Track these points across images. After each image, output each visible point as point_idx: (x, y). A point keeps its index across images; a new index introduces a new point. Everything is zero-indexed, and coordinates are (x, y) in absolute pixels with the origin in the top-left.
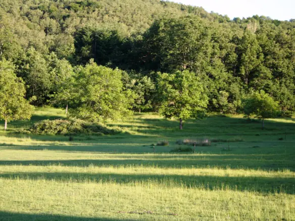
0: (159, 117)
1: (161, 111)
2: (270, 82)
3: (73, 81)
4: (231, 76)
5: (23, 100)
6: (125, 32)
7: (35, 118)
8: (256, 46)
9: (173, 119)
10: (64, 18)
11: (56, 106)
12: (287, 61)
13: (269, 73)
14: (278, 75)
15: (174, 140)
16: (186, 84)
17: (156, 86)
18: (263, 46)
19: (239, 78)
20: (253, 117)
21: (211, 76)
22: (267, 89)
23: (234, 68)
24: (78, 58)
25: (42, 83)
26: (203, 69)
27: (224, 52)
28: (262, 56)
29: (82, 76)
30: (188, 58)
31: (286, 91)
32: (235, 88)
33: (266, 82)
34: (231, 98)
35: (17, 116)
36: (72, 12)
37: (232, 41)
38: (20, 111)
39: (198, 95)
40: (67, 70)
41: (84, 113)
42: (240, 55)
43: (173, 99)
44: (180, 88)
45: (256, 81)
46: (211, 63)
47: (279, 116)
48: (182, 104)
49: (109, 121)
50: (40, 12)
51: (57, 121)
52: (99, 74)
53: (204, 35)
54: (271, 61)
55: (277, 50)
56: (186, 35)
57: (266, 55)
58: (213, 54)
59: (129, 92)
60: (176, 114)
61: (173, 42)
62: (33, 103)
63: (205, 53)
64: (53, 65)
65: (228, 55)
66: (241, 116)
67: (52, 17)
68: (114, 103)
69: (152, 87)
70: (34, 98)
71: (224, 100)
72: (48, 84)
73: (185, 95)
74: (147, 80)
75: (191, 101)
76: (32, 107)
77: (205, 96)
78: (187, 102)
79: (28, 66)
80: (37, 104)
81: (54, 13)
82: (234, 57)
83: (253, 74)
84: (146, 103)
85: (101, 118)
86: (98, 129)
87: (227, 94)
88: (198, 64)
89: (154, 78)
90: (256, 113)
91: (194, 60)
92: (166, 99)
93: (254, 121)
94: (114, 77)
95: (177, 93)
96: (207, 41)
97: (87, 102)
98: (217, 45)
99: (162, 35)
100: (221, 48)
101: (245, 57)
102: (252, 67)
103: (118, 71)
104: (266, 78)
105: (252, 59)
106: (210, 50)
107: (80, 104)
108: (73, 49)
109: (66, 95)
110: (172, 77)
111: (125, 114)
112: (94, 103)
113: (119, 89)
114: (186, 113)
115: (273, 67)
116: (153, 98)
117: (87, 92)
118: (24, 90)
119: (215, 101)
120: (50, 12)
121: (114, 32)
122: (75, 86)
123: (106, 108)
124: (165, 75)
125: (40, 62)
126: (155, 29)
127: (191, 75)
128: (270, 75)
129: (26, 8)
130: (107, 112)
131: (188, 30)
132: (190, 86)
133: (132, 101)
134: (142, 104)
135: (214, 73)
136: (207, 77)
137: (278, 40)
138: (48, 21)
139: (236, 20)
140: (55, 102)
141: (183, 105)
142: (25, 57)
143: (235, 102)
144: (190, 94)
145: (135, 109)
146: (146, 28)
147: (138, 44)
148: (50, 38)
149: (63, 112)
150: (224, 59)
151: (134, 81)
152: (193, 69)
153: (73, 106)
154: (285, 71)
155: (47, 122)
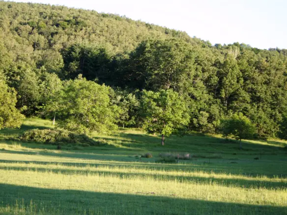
0: (141, 132)
1: (144, 127)
2: (249, 106)
3: (62, 94)
4: (212, 98)
5: (15, 109)
7: (24, 127)
8: (237, 71)
9: (155, 135)
10: (52, 34)
11: (44, 118)
12: (265, 86)
13: (247, 97)
14: (256, 99)
15: (157, 153)
16: (170, 103)
17: (142, 103)
18: (243, 71)
19: (219, 101)
20: (231, 137)
21: (193, 97)
22: (245, 111)
23: (215, 90)
24: (66, 73)
25: (31, 95)
26: (185, 89)
27: (206, 75)
28: (242, 81)
29: (71, 89)
30: (171, 78)
31: (264, 116)
32: (215, 109)
33: (244, 105)
34: (211, 119)
35: (8, 124)
36: (60, 30)
37: (215, 65)
38: (11, 119)
39: (180, 113)
40: (56, 84)
41: (72, 124)
42: (221, 79)
43: (157, 116)
44: (164, 106)
45: (235, 104)
46: (193, 84)
47: (255, 137)
48: (164, 121)
49: (95, 134)
50: (29, 28)
51: (46, 131)
52: (87, 88)
53: (188, 57)
54: (250, 86)
55: (256, 75)
56: (171, 56)
57: (245, 80)
58: (196, 76)
59: (115, 106)
60: (159, 130)
61: (158, 62)
62: (24, 113)
63: (189, 75)
64: (43, 78)
65: (210, 77)
66: (220, 136)
67: (41, 33)
68: (100, 117)
69: (137, 104)
70: (25, 108)
71: (204, 120)
72: (37, 96)
73: (168, 113)
74: (132, 98)
75: (174, 119)
76: (23, 116)
77: (187, 114)
78: (169, 119)
79: (18, 78)
80: (27, 114)
81: (43, 30)
82: (215, 80)
83: (232, 97)
84: (130, 119)
85: (87, 130)
86: (84, 138)
87: (207, 115)
88: (181, 84)
89: (139, 96)
90: (234, 133)
91: (177, 81)
92: (150, 115)
93: (231, 141)
94: (103, 92)
95: (161, 110)
96: (191, 64)
97: (75, 115)
98: (200, 68)
99: (148, 55)
100: (204, 71)
101: (226, 81)
102: (232, 91)
103: (105, 88)
104: (244, 101)
105: (232, 83)
106: (193, 73)
107: (69, 116)
108: (62, 64)
109: (55, 107)
110: (157, 95)
111: (110, 128)
112: (81, 115)
113: (106, 104)
114: (168, 129)
115: (252, 91)
116: (137, 115)
117: (75, 104)
118: (15, 100)
119: (195, 121)
120: (39, 28)
121: (102, 51)
122: (64, 98)
123: (93, 121)
124: (151, 92)
125: (31, 76)
126: (141, 49)
127: (175, 95)
128: (248, 99)
129: (16, 23)
130: (94, 125)
131: (173, 52)
132: (174, 104)
133: (118, 115)
134: (126, 120)
135: (196, 94)
136: (189, 98)
137: (258, 66)
138: (36, 37)
139: (217, 46)
140: (43, 113)
141: (166, 122)
142: (16, 69)
143: (214, 122)
144: (173, 111)
145: (120, 124)
146: (132, 48)
147: (125, 62)
148: (38, 53)
149: (52, 124)
150: (206, 81)
151: (119, 98)
152: (177, 89)
153: (61, 117)
154: (263, 96)
155: (36, 131)
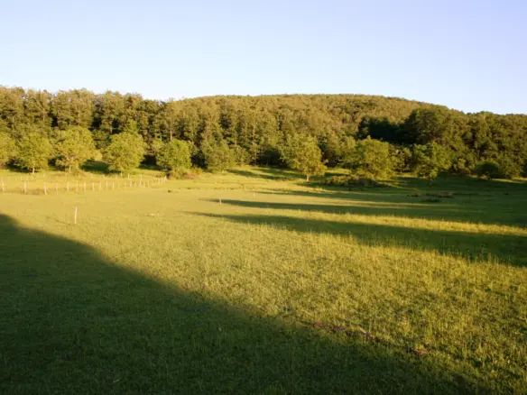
0: (414, 175)
1: (416, 172)
2: (497, 154)
3: (355, 150)
4: (467, 148)
5: (319, 162)
6: (393, 120)
7: (327, 175)
8: (487, 128)
9: (424, 177)
10: (355, 113)
11: (344, 167)
12: (509, 138)
13: (495, 146)
14: (502, 148)
15: (425, 192)
16: (435, 153)
17: (413, 154)
18: (492, 128)
19: (473, 150)
20: (484, 177)
21: (453, 148)
22: (494, 157)
23: (470, 143)
24: (360, 136)
25: (335, 152)
26: (447, 143)
27: (463, 131)
28: (490, 136)
29: (359, 146)
30: (436, 135)
31: (508, 160)
32: (471, 157)
33: (494, 153)
34: (467, 164)
35: (315, 173)
36: (360, 109)
37: (469, 124)
38: (317, 170)
39: (443, 160)
40: (352, 143)
41: (361, 172)
42: (474, 134)
43: (425, 163)
44: (430, 155)
45: (486, 152)
46: (453, 139)
47: (503, 177)
48: (431, 166)
49: (379, 178)
50: (340, 109)
51: (342, 177)
52: (372, 145)
53: (448, 119)
54: (497, 138)
55: (502, 130)
56: (436, 119)
57: (493, 134)
58: (455, 133)
59: (394, 158)
60: (427, 174)
61: (425, 124)
62: (326, 164)
63: (449, 132)
64: (343, 140)
65: (465, 134)
66: (475, 176)
67: (348, 113)
68: (382, 166)
69: (410, 155)
70: (327, 161)
71: (462, 166)
72: (339, 153)
73: (434, 161)
74: (407, 150)
75: (439, 165)
76: (326, 167)
77: (449, 161)
78: (435, 165)
79: (326, 141)
80: (330, 165)
81: (349, 110)
82: (470, 135)
83: (484, 147)
84: (405, 167)
85: (372, 176)
86: (370, 181)
87: (464, 161)
88: (444, 139)
89: (411, 150)
90: (486, 174)
91: (440, 137)
92: (420, 163)
93: (484, 180)
94: (384, 147)
95: (428, 159)
96: (451, 124)
97: (363, 165)
98: (458, 127)
99: (418, 120)
100: (461, 129)
101: (478, 135)
102: (482, 142)
103: (387, 143)
104: (493, 150)
105: (483, 137)
106: (452, 130)
107: (358, 166)
108: (357, 130)
109: (350, 160)
110: (424, 148)
111: (389, 173)
112: (368, 165)
113: (386, 156)
114: (434, 173)
115: (499, 142)
116: (412, 162)
117: (363, 157)
118: (320, 155)
119: (455, 166)
120: (346, 109)
121: (385, 119)
122: (355, 153)
123: (377, 169)
124: (419, 147)
125: (335, 139)
126: (413, 116)
127: (439, 147)
128: (496, 149)
129: (331, 107)
130: (377, 172)
131: (437, 116)
132: (438, 154)
133: (395, 164)
134: (403, 167)
135: (455, 146)
136: (450, 149)
138: (345, 115)
139: (469, 114)
140: (343, 164)
141: (433, 168)
142: (325, 135)
143: (470, 167)
144: (438, 160)
145: (397, 170)
146: (406, 115)
147: (402, 126)
148: (345, 126)
149: (347, 171)
150: (463, 136)
151: (397, 151)
152: (441, 143)
153: (354, 167)
154: (507, 145)
155: (335, 177)
